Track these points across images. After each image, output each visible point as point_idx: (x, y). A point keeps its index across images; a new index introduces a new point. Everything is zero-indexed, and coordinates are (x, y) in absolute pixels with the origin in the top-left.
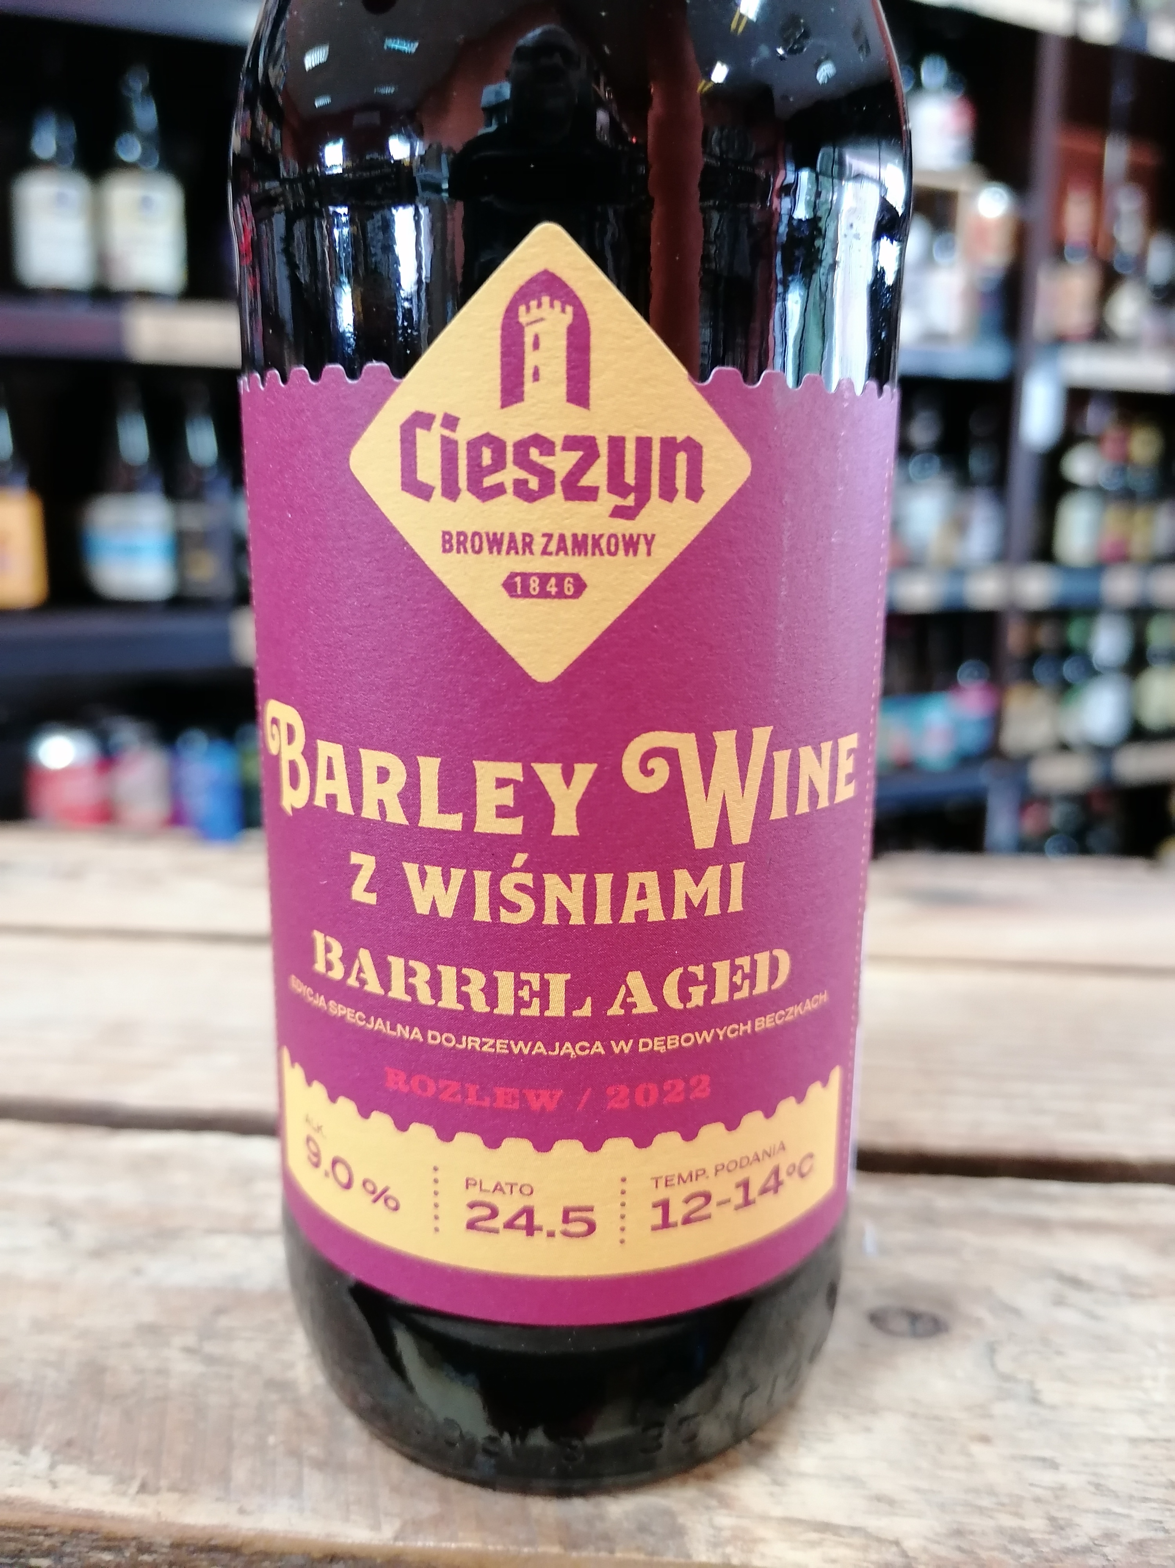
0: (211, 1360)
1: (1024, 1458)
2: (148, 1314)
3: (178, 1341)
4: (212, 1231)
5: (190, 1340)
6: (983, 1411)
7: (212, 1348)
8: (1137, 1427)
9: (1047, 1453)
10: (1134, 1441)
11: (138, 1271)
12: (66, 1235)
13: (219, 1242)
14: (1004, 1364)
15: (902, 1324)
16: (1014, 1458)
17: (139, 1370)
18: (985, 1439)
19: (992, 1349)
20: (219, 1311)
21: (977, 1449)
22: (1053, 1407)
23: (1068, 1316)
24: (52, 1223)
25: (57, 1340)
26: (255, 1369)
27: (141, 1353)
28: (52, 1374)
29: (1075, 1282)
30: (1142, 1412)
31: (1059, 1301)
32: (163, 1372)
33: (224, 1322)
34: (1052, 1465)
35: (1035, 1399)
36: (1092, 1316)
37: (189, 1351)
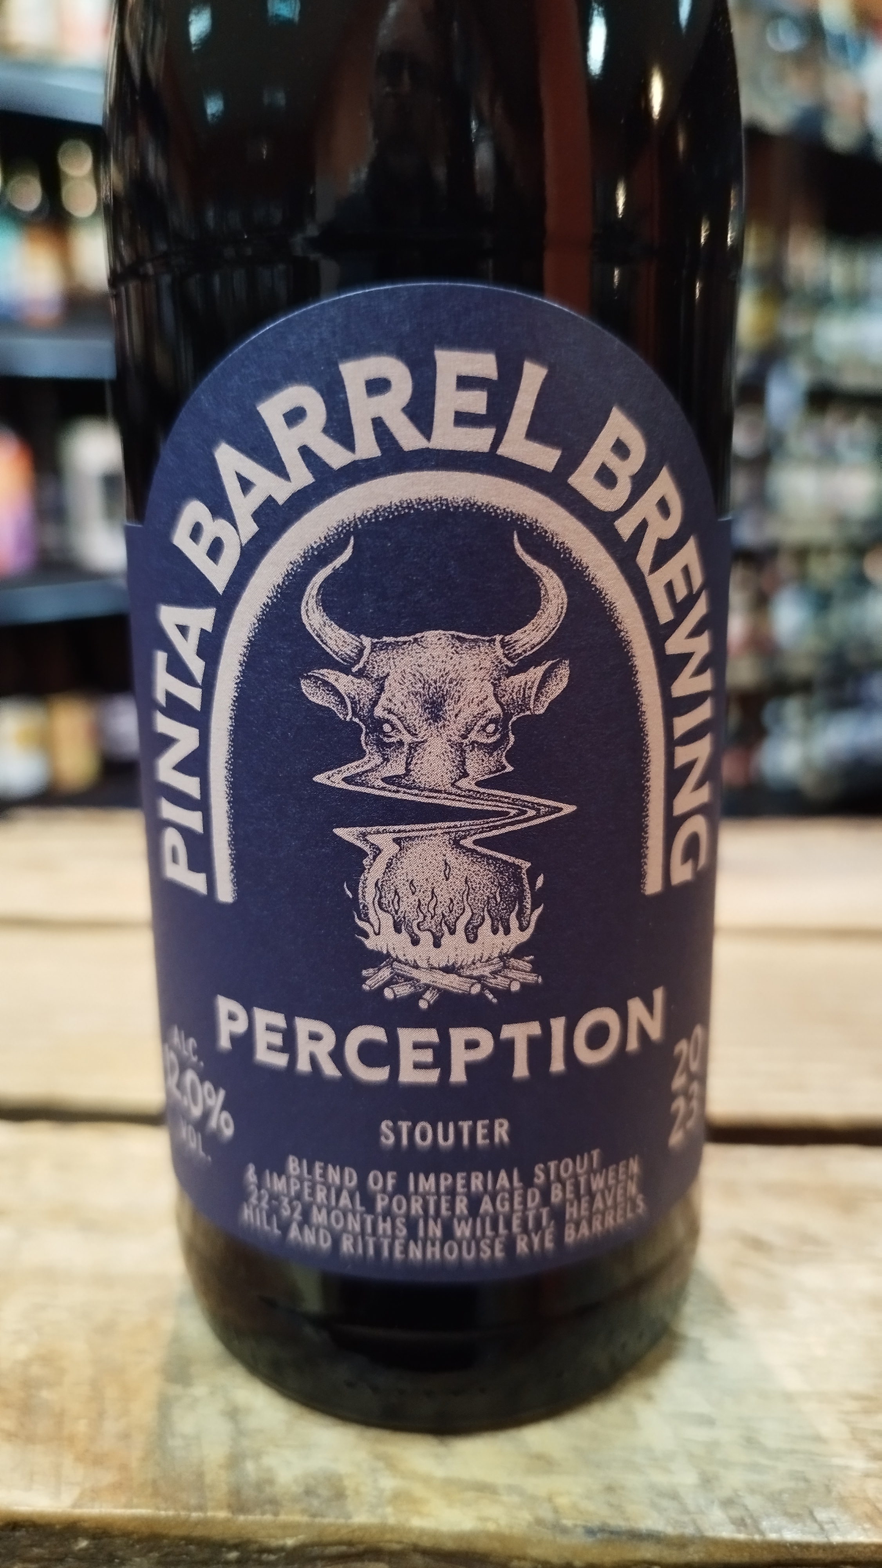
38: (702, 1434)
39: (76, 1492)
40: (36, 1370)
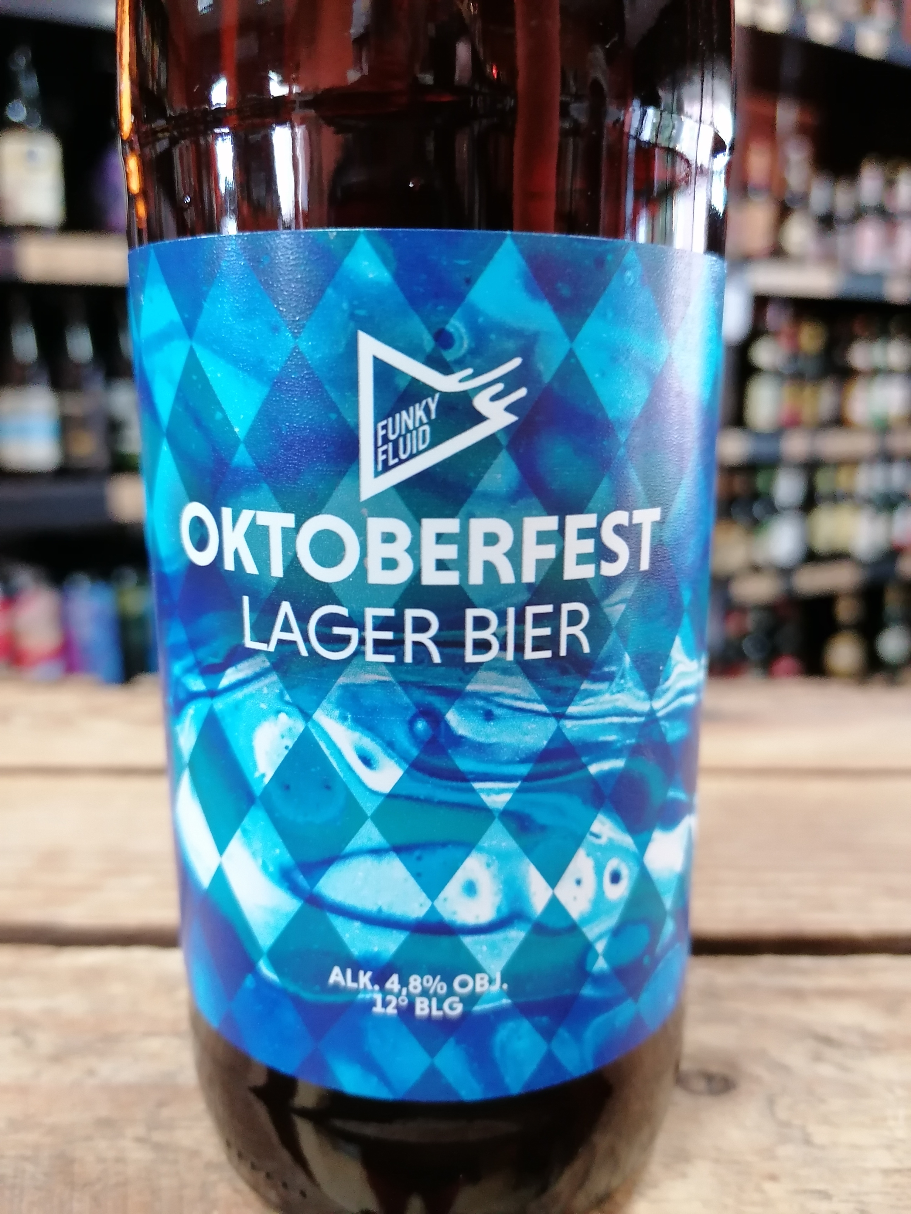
0: (158, 1147)
1: (805, 1192)
2: (103, 1111)
3: (131, 1132)
4: (148, 1034)
5: (140, 1131)
6: (768, 1154)
7: (158, 1136)
8: (887, 1161)
9: (821, 1186)
10: (886, 1172)
11: (91, 1073)
12: (29, 1043)
13: (154, 1044)
14: (782, 1114)
15: (700, 1085)
16: (797, 1192)
17: (101, 1160)
18: (773, 1178)
19: (771, 1102)
20: (161, 1104)
21: (769, 1186)
22: (822, 1147)
23: (826, 1070)
24: (16, 1033)
25: (32, 1137)
26: (194, 1154)
27: (102, 1145)
28: (29, 1167)
29: (827, 1040)
30: (889, 1147)
31: (817, 1058)
32: (120, 1160)
33: (166, 1113)
34: (825, 1195)
35: (807, 1141)
36: (844, 1068)
37: (139, 1140)
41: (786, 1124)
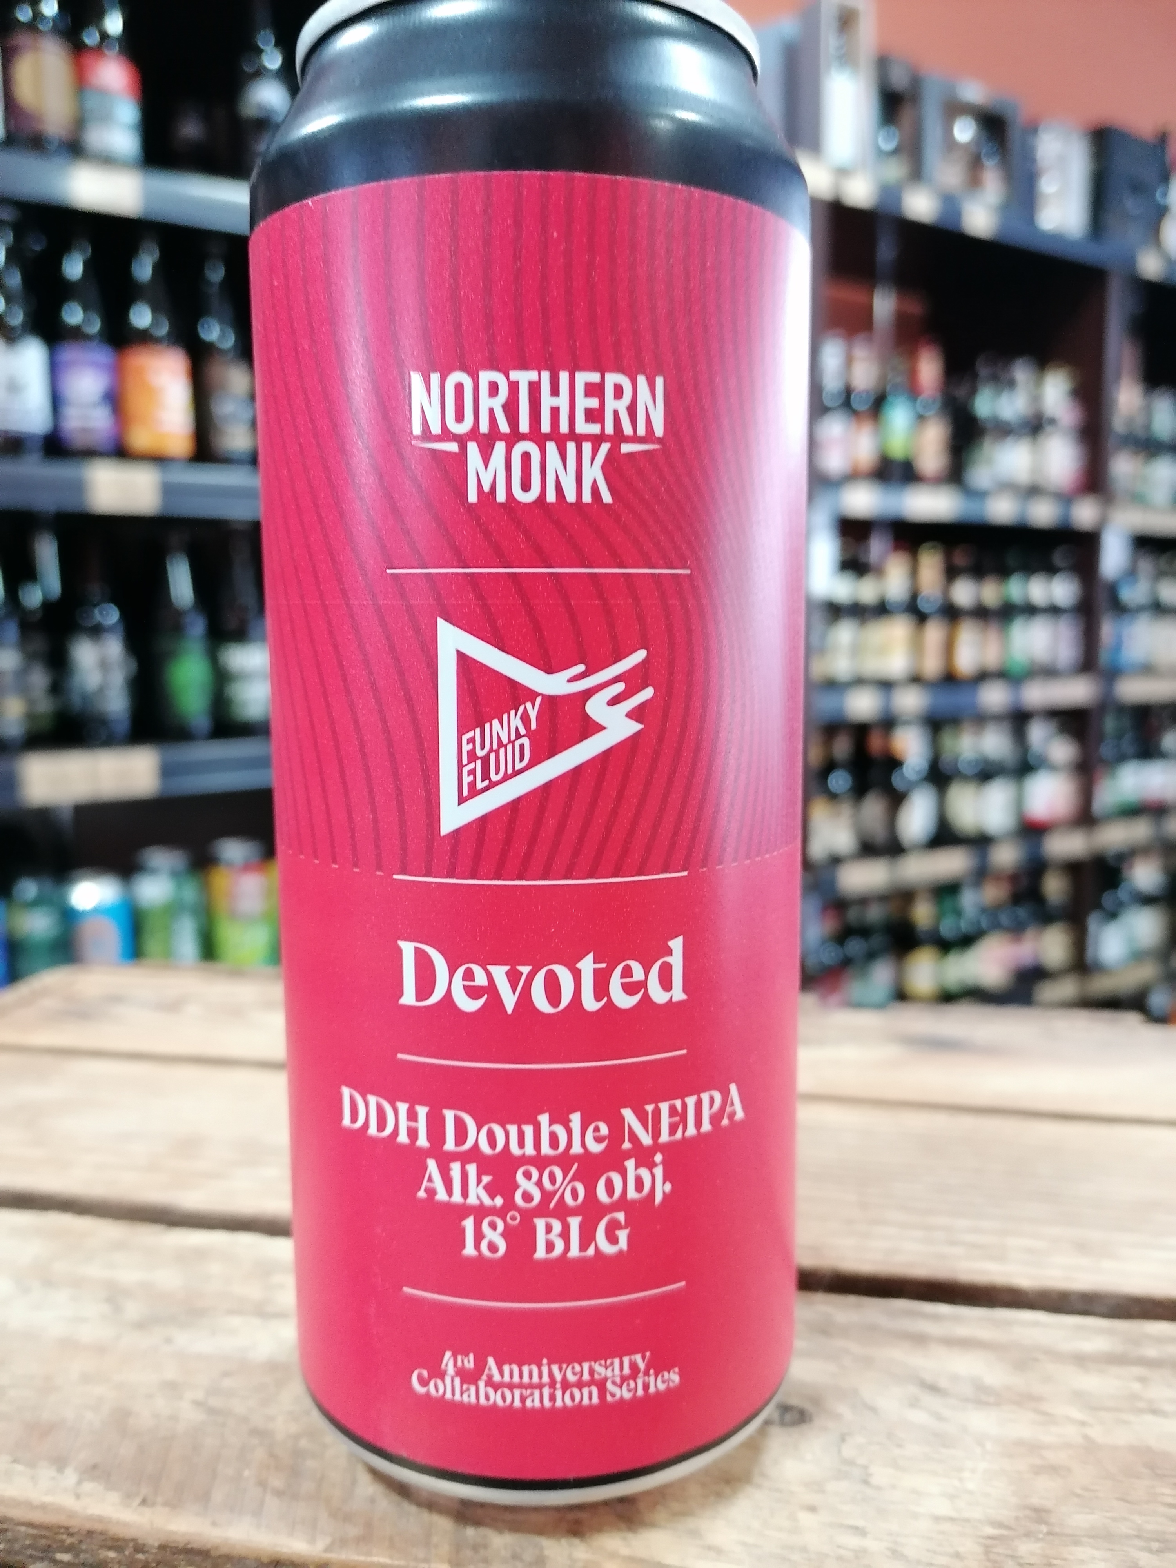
0: (212, 1411)
2: (171, 1375)
3: (189, 1396)
4: (231, 1312)
7: (214, 1402)
11: (168, 1340)
12: (118, 1310)
13: (235, 1321)
14: (848, 1451)
16: (832, 1525)
17: (156, 1416)
18: (812, 1509)
19: (843, 1438)
20: (226, 1374)
21: (803, 1516)
22: (878, 1488)
23: (918, 1417)
24: (109, 1300)
25: (98, 1390)
26: (244, 1420)
27: (160, 1403)
28: (90, 1415)
29: (933, 1389)
30: (952, 1497)
32: (173, 1418)
33: (227, 1383)
34: (860, 1531)
35: (865, 1481)
36: (939, 1418)
38: (853, 1541)
39: (328, 1540)
40: (303, 1443)
41: (851, 1463)
